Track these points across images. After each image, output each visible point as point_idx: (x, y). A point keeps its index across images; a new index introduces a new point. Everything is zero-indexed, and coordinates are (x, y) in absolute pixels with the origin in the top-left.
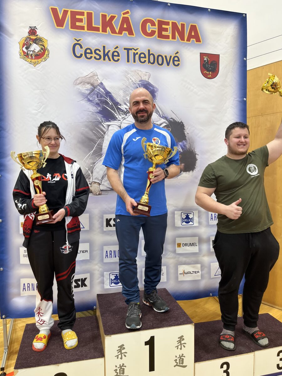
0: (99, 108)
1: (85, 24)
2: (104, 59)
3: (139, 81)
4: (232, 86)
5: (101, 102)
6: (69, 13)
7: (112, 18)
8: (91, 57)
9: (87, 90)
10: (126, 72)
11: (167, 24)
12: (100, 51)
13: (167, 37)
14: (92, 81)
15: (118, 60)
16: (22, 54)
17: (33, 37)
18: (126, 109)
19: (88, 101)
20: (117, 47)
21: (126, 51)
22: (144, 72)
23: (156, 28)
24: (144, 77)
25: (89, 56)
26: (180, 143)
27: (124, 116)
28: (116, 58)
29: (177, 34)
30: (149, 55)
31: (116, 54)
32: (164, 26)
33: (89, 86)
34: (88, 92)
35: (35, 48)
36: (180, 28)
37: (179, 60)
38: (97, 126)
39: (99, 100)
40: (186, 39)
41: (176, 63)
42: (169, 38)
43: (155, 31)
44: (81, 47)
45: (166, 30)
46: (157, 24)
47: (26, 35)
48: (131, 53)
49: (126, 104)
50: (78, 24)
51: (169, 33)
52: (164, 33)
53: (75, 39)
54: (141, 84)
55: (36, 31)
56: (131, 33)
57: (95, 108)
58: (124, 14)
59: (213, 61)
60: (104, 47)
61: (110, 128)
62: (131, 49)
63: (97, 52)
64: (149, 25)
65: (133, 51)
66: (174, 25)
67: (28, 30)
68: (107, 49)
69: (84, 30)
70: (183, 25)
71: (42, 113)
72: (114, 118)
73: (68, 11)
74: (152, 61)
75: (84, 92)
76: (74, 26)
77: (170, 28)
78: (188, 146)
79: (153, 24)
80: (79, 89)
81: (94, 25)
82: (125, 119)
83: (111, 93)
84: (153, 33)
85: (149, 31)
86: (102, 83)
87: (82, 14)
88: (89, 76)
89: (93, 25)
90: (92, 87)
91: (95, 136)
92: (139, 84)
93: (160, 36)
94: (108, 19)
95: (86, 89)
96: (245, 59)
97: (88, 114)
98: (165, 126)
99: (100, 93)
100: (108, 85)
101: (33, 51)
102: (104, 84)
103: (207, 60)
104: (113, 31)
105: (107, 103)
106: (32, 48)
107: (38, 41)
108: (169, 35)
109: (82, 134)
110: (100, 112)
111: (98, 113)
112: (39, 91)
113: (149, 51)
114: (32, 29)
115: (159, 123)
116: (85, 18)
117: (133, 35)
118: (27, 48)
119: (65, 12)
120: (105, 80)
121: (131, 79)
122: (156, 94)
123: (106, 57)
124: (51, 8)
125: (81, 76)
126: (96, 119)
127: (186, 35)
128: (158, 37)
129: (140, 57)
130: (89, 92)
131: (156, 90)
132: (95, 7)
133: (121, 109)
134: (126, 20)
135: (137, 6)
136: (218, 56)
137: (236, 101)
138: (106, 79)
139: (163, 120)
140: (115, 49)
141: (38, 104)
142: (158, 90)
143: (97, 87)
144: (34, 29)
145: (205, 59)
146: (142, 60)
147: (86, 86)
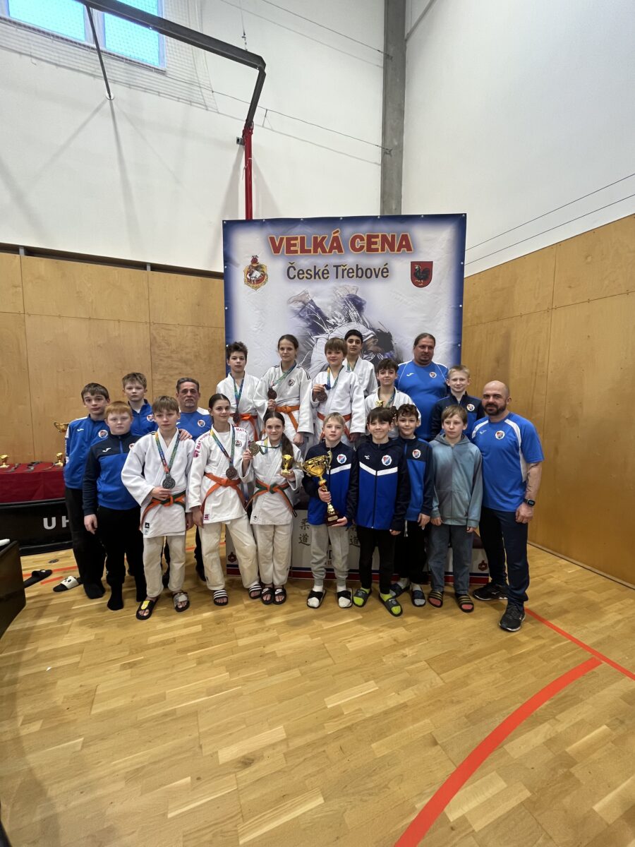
0: (309, 323)
1: (298, 248)
2: (315, 278)
3: (347, 296)
4: (447, 293)
5: (311, 318)
6: (285, 240)
7: (324, 238)
8: (303, 277)
10: (335, 288)
11: (377, 237)
12: (311, 271)
13: (377, 250)
14: (303, 299)
15: (328, 277)
16: (246, 280)
17: (255, 265)
19: (300, 317)
20: (327, 266)
21: (335, 268)
23: (364, 243)
24: (351, 291)
25: (301, 276)
26: (387, 354)
28: (325, 276)
29: (386, 246)
30: (357, 269)
31: (325, 272)
32: (373, 240)
33: (301, 304)
34: (299, 309)
35: (257, 274)
36: (390, 239)
37: (388, 272)
38: (307, 339)
39: (309, 316)
40: (396, 249)
41: (385, 275)
42: (378, 251)
43: (364, 246)
44: (295, 270)
45: (375, 243)
46: (365, 238)
47: (250, 263)
48: (340, 269)
49: (334, 318)
50: (292, 248)
51: (379, 246)
52: (373, 247)
53: (290, 263)
54: (349, 298)
55: (257, 259)
56: (340, 251)
58: (334, 233)
59: (426, 269)
60: (315, 267)
61: (319, 341)
62: (340, 266)
63: (309, 272)
64: (358, 241)
65: (342, 267)
66: (384, 237)
67: (251, 259)
68: (318, 268)
69: (297, 253)
70: (393, 237)
72: (323, 332)
73: (284, 238)
74: (360, 275)
75: (297, 310)
76: (289, 251)
77: (379, 240)
78: (395, 356)
79: (362, 239)
80: (292, 307)
83: (320, 309)
84: (362, 248)
85: (358, 246)
86: (312, 301)
87: (296, 239)
88: (301, 295)
89: (306, 248)
90: (303, 304)
92: (346, 299)
93: (369, 249)
94: (319, 240)
95: (298, 306)
96: (462, 263)
98: (372, 337)
99: (310, 310)
100: (317, 301)
101: (255, 277)
102: (314, 301)
103: (419, 268)
104: (324, 251)
105: (316, 318)
106: (254, 275)
107: (259, 268)
108: (378, 248)
110: (310, 327)
111: (308, 327)
112: (259, 311)
113: (357, 265)
114: (254, 258)
115: (366, 334)
116: (298, 242)
117: (343, 252)
118: (250, 275)
119: (282, 239)
121: (339, 294)
122: (364, 306)
123: (317, 276)
124: (269, 237)
125: (294, 295)
127: (397, 245)
128: (367, 252)
129: (348, 273)
131: (363, 302)
132: (307, 230)
133: (330, 323)
134: (336, 239)
135: (346, 224)
136: (431, 264)
137: (451, 308)
139: (370, 332)
140: (325, 267)
142: (365, 303)
143: (307, 304)
145: (417, 268)
146: (351, 275)
147: (299, 304)
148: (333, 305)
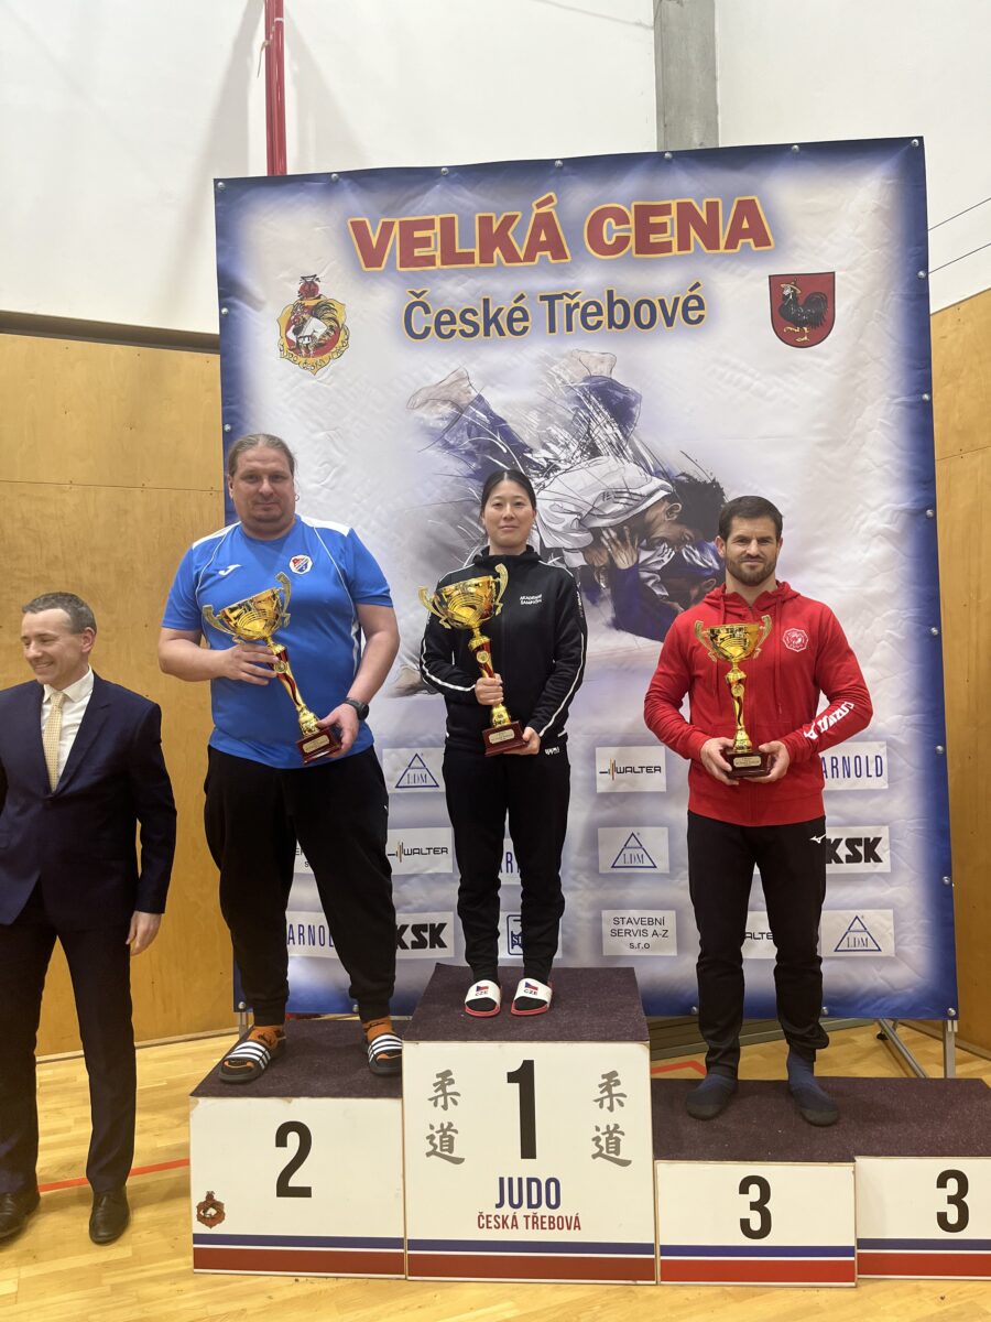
0: (474, 465)
1: (436, 250)
2: (487, 333)
3: (584, 381)
4: (882, 360)
5: (478, 449)
6: (396, 229)
7: (509, 220)
8: (453, 332)
9: (442, 419)
11: (665, 210)
12: (475, 314)
13: (666, 247)
14: (454, 396)
15: (526, 329)
16: (286, 346)
17: (311, 303)
18: (546, 459)
19: (446, 449)
20: (522, 297)
21: (547, 302)
22: (595, 355)
23: (629, 230)
24: (596, 367)
25: (445, 330)
26: (713, 544)
27: (542, 479)
28: (518, 326)
29: (693, 233)
30: (611, 304)
31: (518, 315)
32: (653, 220)
33: (447, 410)
34: (443, 424)
35: (316, 328)
36: (704, 216)
37: (701, 306)
38: (468, 512)
39: (473, 443)
40: (723, 243)
41: (693, 315)
42: (670, 250)
43: (628, 238)
44: (427, 311)
45: (661, 228)
46: (631, 216)
47: (295, 298)
48: (561, 306)
49: (546, 448)
50: (418, 252)
51: (671, 235)
52: (654, 238)
53: (412, 293)
54: (589, 388)
55: (316, 286)
56: (559, 253)
57: (462, 465)
58: (539, 206)
59: (817, 293)
60: (486, 302)
62: (560, 297)
63: (469, 316)
64: (609, 224)
65: (566, 300)
66: (687, 212)
67: (298, 287)
68: (495, 305)
69: (434, 264)
70: (712, 208)
71: (332, 489)
73: (393, 223)
74: (619, 319)
75: (435, 426)
76: (408, 260)
77: (672, 220)
79: (621, 218)
80: (422, 419)
81: (460, 248)
82: (544, 487)
83: (504, 422)
84: (622, 243)
85: (609, 239)
86: (480, 398)
87: (429, 225)
88: (446, 382)
89: (458, 250)
90: (454, 410)
91: (463, 540)
92: (581, 389)
93: (644, 247)
94: (495, 227)
95: (440, 416)
96: (921, 274)
97: (445, 481)
99: (476, 425)
100: (497, 401)
101: (311, 337)
102: (487, 398)
103: (794, 294)
104: (511, 256)
105: (495, 450)
106: (307, 331)
107: (322, 309)
108: (671, 242)
109: (430, 535)
110: (475, 476)
111: (470, 476)
112: (322, 434)
113: (610, 293)
114: (306, 282)
115: (644, 491)
116: (435, 234)
117: (566, 258)
118: (296, 332)
119: (387, 227)
120: (488, 388)
121: (559, 377)
122: (635, 410)
123: (493, 327)
124: (352, 223)
125: (427, 385)
126: (467, 495)
127: (724, 230)
128: (637, 252)
129: (584, 315)
130: (446, 423)
131: (633, 398)
132: (462, 200)
133: (535, 463)
134: (545, 222)
135: (573, 178)
137: (897, 404)
138: (493, 386)
140: (516, 302)
141: (321, 465)
142: (639, 398)
143: (467, 408)
144: (312, 282)
145: (787, 292)
146: (591, 321)
147: (440, 410)
148: (544, 411)
